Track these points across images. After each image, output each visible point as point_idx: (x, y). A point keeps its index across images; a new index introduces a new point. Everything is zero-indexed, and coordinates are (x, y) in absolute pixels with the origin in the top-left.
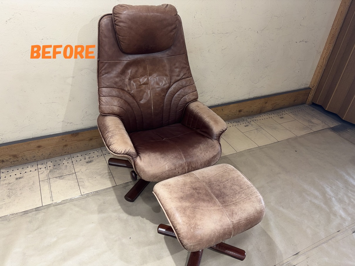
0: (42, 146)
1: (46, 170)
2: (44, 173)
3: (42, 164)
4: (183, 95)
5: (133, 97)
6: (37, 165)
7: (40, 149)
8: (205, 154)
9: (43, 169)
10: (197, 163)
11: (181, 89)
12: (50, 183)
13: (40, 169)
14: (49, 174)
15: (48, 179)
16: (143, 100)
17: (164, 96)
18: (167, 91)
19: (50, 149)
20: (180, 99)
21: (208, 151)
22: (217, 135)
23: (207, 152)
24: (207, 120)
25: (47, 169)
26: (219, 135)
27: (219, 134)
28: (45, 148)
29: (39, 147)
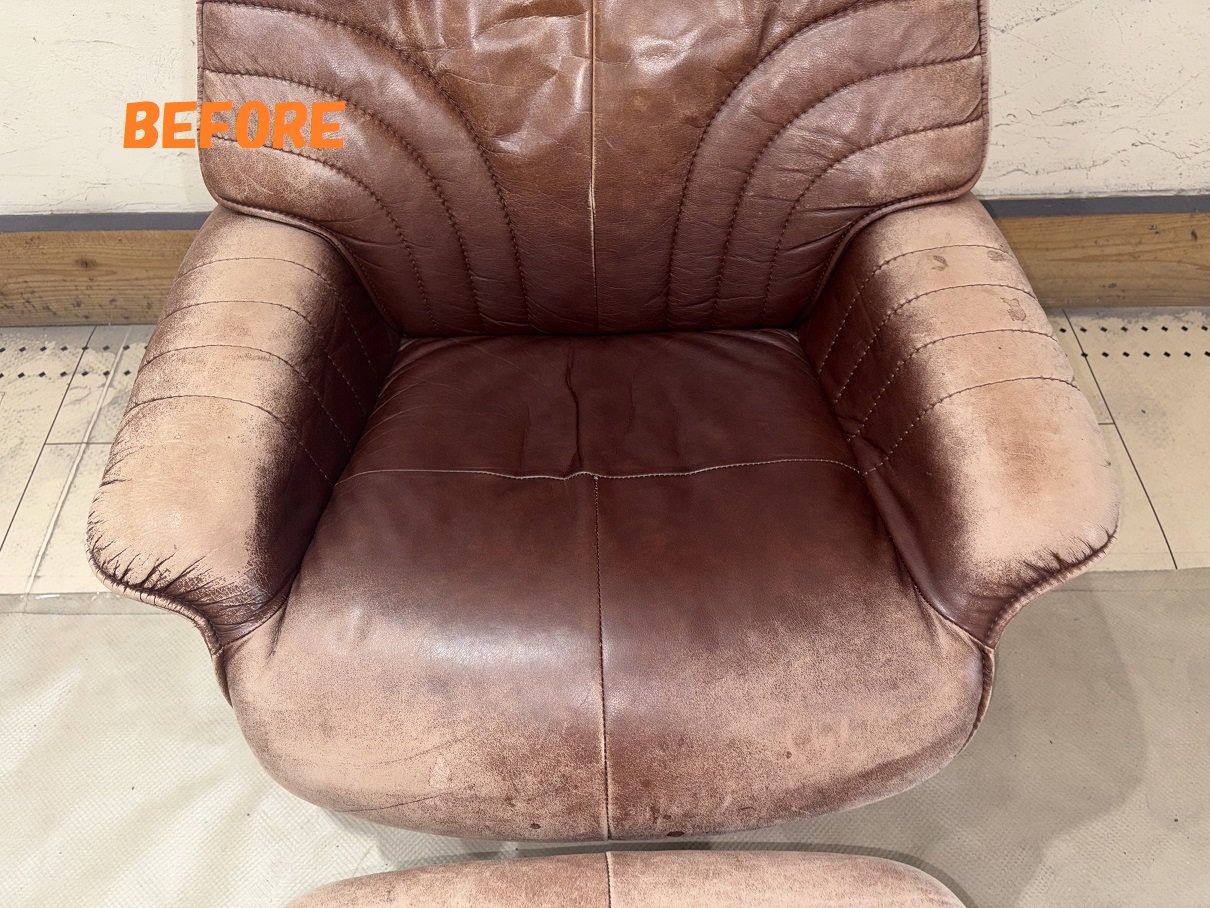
0: (102, 265)
1: (103, 385)
2: (84, 403)
3: (106, 348)
4: (846, 139)
5: (451, 95)
6: (85, 348)
7: (93, 273)
8: (802, 741)
9: (96, 379)
10: (713, 793)
11: (844, 85)
12: (81, 468)
13: (85, 374)
14: (102, 417)
15: (84, 446)
16: (524, 133)
17: (692, 121)
18: (727, 83)
19: (144, 282)
20: (822, 163)
21: (845, 722)
22: (986, 584)
23: (827, 729)
24: (955, 422)
25: (110, 385)
26: (1003, 593)
27: (1009, 585)
28: (114, 273)
29: (86, 264)
